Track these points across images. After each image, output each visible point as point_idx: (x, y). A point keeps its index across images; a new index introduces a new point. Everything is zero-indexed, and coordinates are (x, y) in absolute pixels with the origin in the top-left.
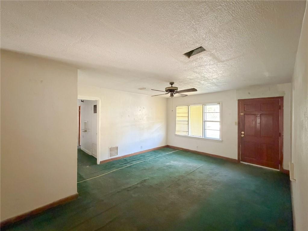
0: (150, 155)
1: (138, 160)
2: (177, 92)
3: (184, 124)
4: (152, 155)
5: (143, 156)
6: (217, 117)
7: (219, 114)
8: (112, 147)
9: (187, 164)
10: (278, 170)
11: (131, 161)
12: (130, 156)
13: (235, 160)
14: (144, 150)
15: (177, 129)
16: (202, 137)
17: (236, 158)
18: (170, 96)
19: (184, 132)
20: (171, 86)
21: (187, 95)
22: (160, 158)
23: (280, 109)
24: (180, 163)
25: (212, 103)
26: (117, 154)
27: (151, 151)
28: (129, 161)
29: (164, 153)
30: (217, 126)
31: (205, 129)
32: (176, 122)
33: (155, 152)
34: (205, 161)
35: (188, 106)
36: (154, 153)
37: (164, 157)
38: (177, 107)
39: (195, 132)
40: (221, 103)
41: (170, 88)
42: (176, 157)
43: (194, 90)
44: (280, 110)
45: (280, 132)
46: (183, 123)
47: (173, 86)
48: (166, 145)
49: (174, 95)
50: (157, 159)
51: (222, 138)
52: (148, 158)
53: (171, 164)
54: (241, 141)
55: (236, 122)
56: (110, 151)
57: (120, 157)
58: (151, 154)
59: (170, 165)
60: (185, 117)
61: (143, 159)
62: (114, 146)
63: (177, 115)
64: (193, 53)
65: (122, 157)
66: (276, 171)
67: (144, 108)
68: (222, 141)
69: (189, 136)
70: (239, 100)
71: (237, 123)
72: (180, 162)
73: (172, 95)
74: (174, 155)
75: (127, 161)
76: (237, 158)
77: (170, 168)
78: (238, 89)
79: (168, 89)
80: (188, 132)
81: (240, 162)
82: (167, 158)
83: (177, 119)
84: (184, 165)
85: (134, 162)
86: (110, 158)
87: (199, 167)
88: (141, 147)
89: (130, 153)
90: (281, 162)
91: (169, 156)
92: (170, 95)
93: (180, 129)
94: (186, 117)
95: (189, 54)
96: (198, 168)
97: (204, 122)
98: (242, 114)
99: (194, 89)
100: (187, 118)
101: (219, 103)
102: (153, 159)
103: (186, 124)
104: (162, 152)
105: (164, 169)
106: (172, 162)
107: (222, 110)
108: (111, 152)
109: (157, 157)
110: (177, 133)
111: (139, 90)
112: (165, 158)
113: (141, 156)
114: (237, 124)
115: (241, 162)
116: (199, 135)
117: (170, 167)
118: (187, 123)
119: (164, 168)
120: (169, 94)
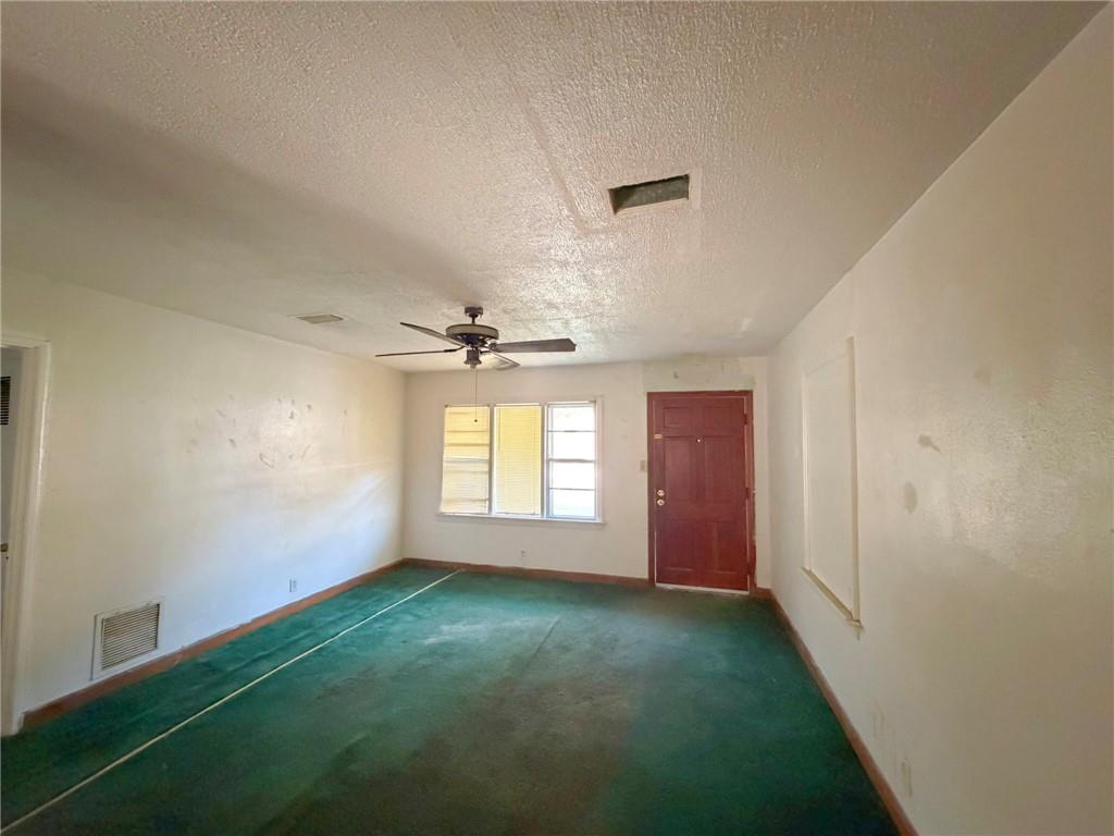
0: (340, 615)
1: (281, 649)
2: (495, 348)
3: (475, 472)
4: (346, 613)
5: (305, 628)
6: (586, 446)
7: (592, 435)
8: (123, 611)
9: (507, 624)
10: (746, 593)
11: (247, 666)
12: (233, 638)
13: (641, 580)
14: (305, 596)
15: (445, 494)
16: (539, 517)
17: (642, 572)
18: (466, 363)
19: (475, 501)
20: (469, 321)
21: (518, 365)
22: (389, 621)
23: (746, 423)
24: (479, 627)
25: (572, 398)
26: (156, 646)
27: (337, 596)
28: (230, 669)
29: (398, 595)
30: (588, 476)
31: (548, 489)
32: (444, 464)
33: (354, 597)
34: (560, 600)
35: (491, 407)
36: (355, 602)
37: (407, 612)
38: (448, 410)
39: (515, 501)
40: (599, 402)
41: (468, 330)
42: (454, 604)
43: (566, 345)
44: (746, 427)
45: (747, 486)
46: (472, 467)
47: (478, 321)
48: (400, 558)
49: (482, 358)
50: (377, 625)
51: (603, 516)
52: (332, 632)
53: (448, 638)
54: (658, 520)
55: (642, 462)
56: (107, 634)
57: (172, 657)
58: (342, 611)
59: (445, 644)
60: (481, 448)
61: (307, 642)
62: (138, 603)
63: (448, 438)
64: (635, 197)
65: (184, 652)
66: (741, 596)
67: (309, 407)
68: (603, 525)
69: (494, 514)
70: (650, 396)
71: (646, 465)
72: (478, 623)
73: (473, 358)
74: (442, 598)
75: (214, 671)
76: (645, 576)
77: (446, 656)
78: (649, 363)
79: (458, 331)
80: (490, 500)
81: (654, 586)
82: (419, 617)
83: (448, 454)
84: (497, 630)
85: (264, 665)
86: (102, 676)
87: (551, 626)
88: (293, 585)
89: (232, 624)
90: (751, 568)
91: (427, 605)
92: (465, 359)
93: (459, 493)
94: (483, 445)
95: (621, 197)
96: (551, 632)
97: (545, 462)
98: (658, 437)
99: (568, 340)
100: (487, 449)
101: (595, 402)
102: (362, 633)
103: (484, 473)
104: (388, 592)
105: (424, 667)
106: (445, 628)
107: (603, 425)
108: (111, 639)
109: (376, 620)
110: (446, 509)
111: (305, 322)
112: (409, 618)
113: (297, 626)
114: (646, 469)
115: (659, 585)
116: (529, 509)
117: (444, 652)
118: (486, 468)
119: (422, 662)
120: (462, 354)
